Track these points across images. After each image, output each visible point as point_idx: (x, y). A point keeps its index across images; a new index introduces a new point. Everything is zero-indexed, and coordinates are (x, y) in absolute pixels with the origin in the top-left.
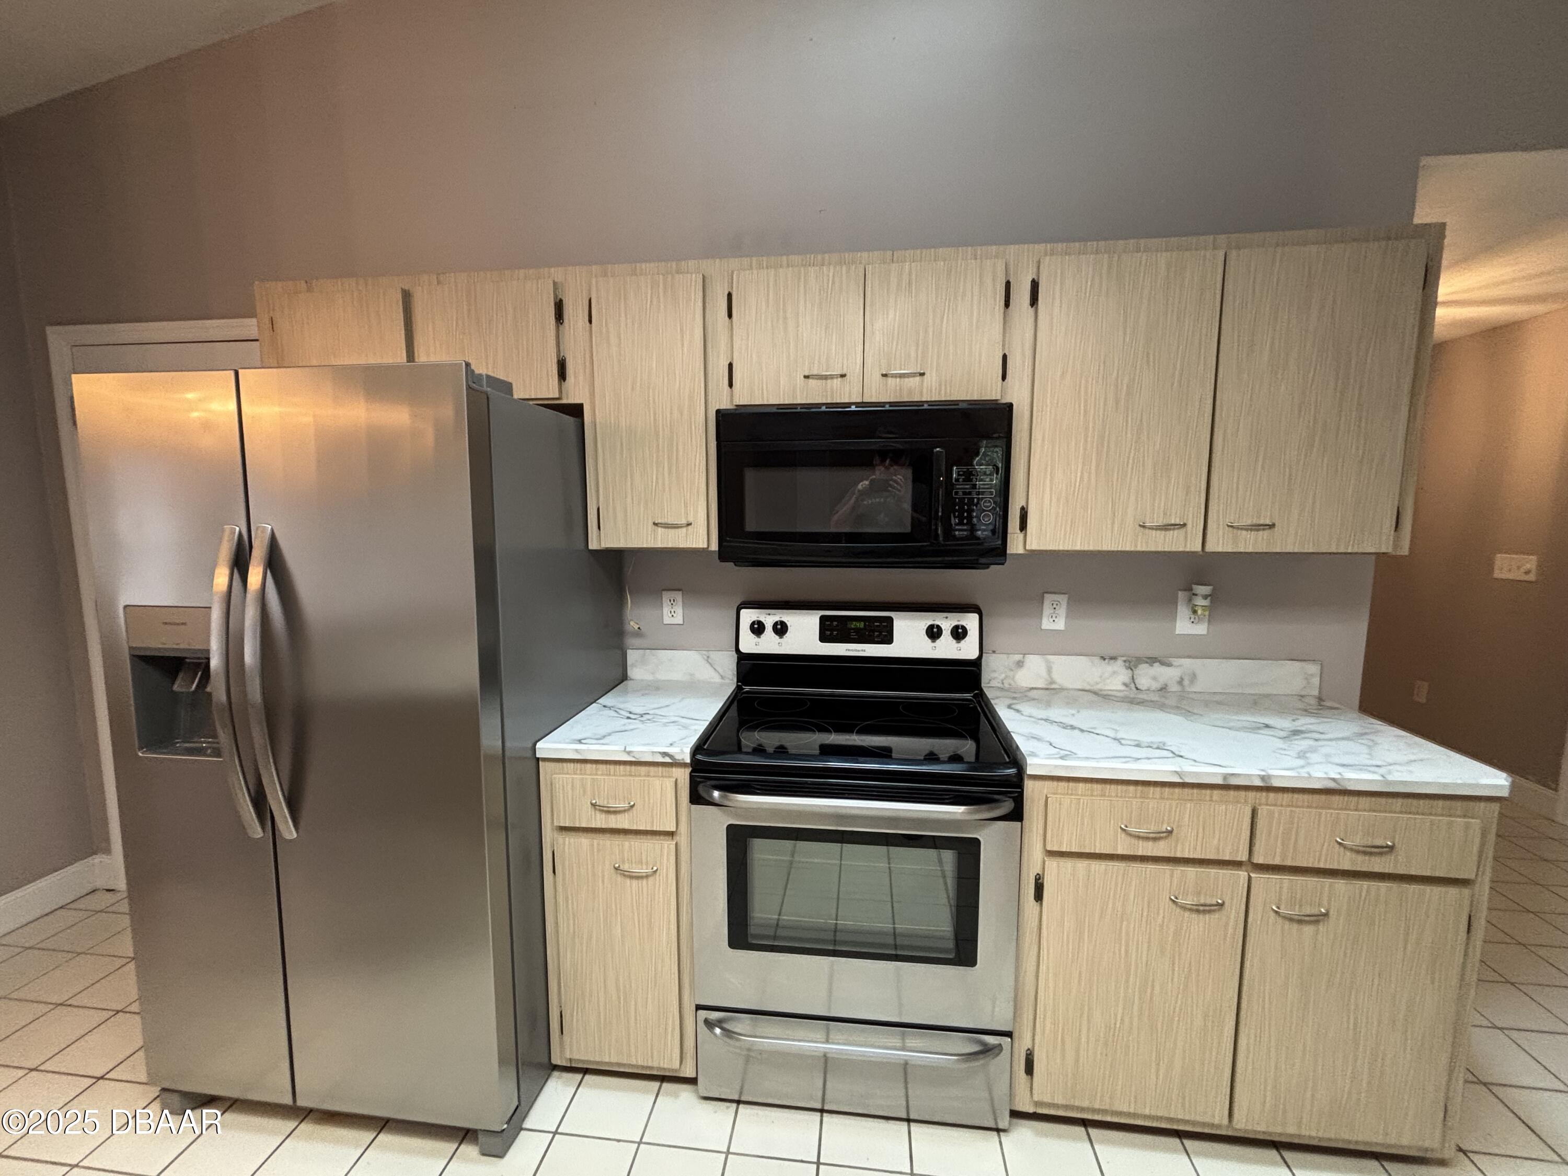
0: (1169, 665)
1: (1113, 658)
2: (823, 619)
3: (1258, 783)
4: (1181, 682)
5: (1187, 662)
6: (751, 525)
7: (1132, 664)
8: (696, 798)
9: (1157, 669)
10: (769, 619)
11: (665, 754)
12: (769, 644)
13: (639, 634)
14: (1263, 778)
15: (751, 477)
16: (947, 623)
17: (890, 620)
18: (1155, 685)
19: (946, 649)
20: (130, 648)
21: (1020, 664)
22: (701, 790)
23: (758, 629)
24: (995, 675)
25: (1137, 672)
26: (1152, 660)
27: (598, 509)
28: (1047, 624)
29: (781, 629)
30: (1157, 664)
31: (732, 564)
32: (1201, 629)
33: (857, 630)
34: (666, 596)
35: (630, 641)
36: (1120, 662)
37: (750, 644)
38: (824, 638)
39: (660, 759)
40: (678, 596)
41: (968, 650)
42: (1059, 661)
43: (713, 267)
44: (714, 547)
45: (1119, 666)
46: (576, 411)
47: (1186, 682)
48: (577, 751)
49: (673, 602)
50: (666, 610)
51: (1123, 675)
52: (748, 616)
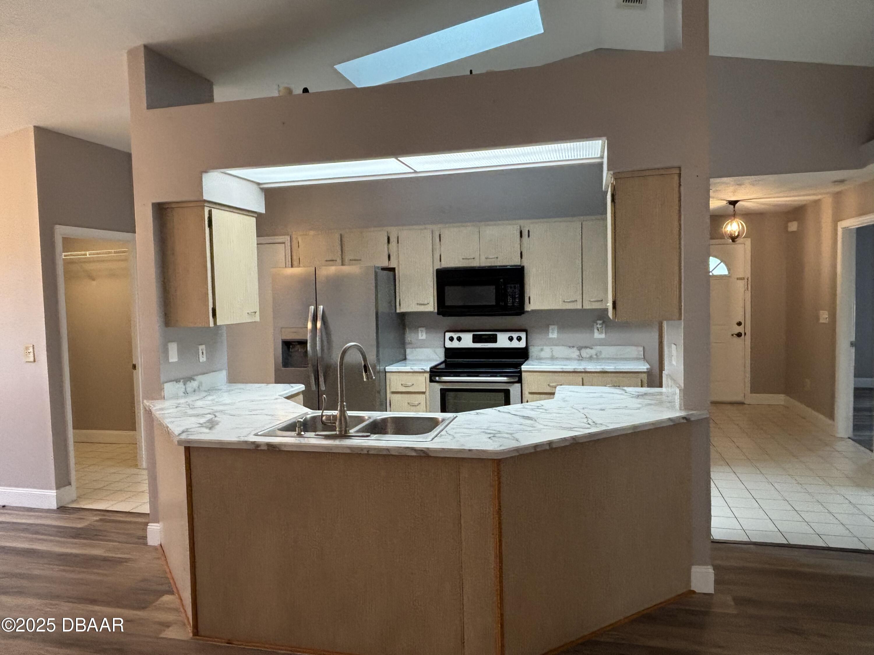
0: (592, 348)
1: (573, 347)
2: (474, 335)
3: (583, 370)
4: (596, 355)
5: (598, 347)
6: (448, 303)
7: (580, 348)
8: (431, 381)
9: (588, 350)
10: (455, 335)
11: (422, 369)
12: (455, 344)
13: (410, 343)
14: (584, 369)
15: (447, 289)
16: (515, 335)
17: (496, 335)
18: (588, 356)
19: (515, 344)
20: (282, 339)
21: (542, 350)
22: (433, 378)
23: (451, 339)
24: (534, 354)
25: (581, 351)
26: (586, 347)
27: (400, 300)
28: (551, 336)
29: (459, 339)
30: (588, 348)
31: (441, 316)
32: (603, 336)
33: (486, 338)
34: (420, 329)
35: (407, 346)
36: (575, 348)
37: (449, 344)
38: (474, 342)
39: (421, 370)
40: (423, 329)
41: (522, 344)
42: (556, 348)
43: (435, 227)
44: (436, 310)
45: (575, 349)
46: (393, 270)
47: (598, 355)
48: (397, 369)
49: (422, 331)
50: (420, 334)
51: (577, 353)
52: (448, 335)
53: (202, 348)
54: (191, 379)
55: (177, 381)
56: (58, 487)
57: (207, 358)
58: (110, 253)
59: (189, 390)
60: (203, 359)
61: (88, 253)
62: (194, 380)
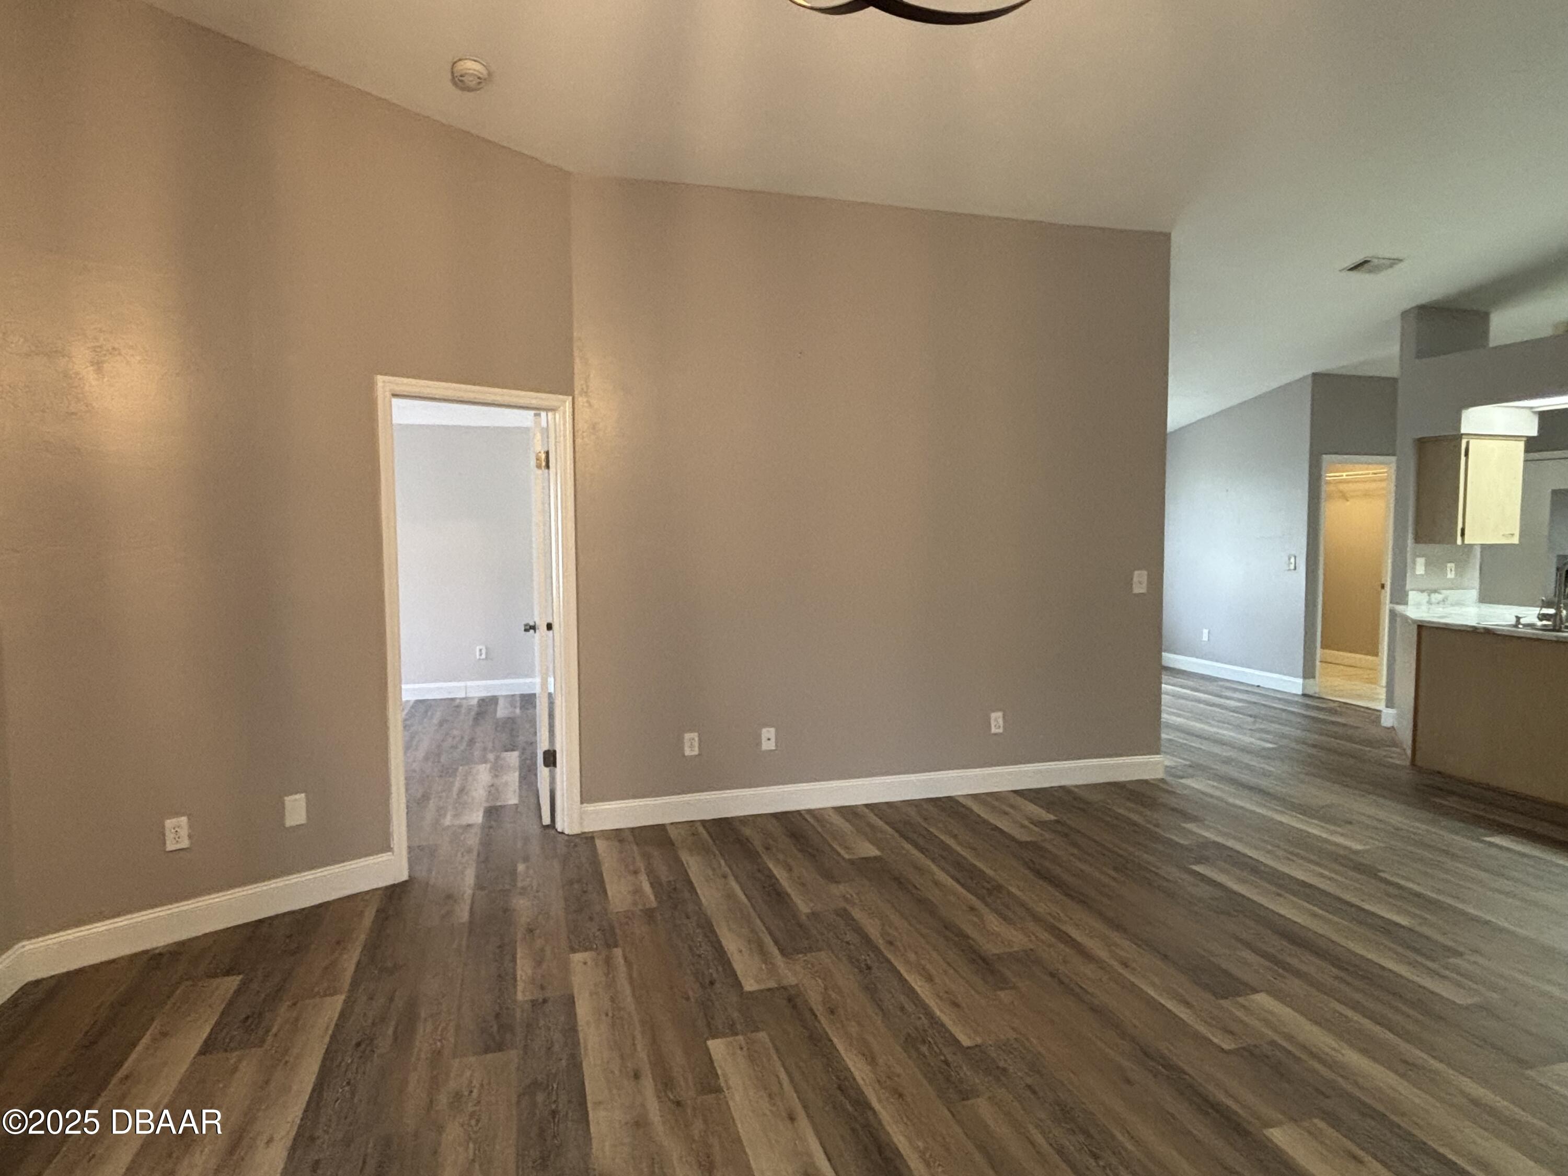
53: (1451, 566)
54: (1435, 591)
55: (1423, 591)
56: (1305, 677)
57: (1456, 574)
58: (1369, 474)
59: (1433, 600)
60: (1451, 575)
61: (1344, 474)
62: (1439, 593)
